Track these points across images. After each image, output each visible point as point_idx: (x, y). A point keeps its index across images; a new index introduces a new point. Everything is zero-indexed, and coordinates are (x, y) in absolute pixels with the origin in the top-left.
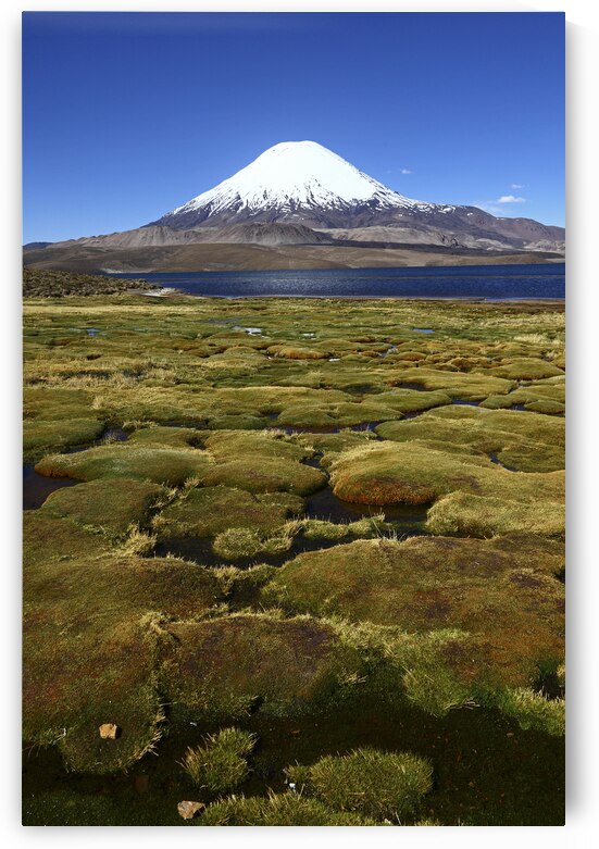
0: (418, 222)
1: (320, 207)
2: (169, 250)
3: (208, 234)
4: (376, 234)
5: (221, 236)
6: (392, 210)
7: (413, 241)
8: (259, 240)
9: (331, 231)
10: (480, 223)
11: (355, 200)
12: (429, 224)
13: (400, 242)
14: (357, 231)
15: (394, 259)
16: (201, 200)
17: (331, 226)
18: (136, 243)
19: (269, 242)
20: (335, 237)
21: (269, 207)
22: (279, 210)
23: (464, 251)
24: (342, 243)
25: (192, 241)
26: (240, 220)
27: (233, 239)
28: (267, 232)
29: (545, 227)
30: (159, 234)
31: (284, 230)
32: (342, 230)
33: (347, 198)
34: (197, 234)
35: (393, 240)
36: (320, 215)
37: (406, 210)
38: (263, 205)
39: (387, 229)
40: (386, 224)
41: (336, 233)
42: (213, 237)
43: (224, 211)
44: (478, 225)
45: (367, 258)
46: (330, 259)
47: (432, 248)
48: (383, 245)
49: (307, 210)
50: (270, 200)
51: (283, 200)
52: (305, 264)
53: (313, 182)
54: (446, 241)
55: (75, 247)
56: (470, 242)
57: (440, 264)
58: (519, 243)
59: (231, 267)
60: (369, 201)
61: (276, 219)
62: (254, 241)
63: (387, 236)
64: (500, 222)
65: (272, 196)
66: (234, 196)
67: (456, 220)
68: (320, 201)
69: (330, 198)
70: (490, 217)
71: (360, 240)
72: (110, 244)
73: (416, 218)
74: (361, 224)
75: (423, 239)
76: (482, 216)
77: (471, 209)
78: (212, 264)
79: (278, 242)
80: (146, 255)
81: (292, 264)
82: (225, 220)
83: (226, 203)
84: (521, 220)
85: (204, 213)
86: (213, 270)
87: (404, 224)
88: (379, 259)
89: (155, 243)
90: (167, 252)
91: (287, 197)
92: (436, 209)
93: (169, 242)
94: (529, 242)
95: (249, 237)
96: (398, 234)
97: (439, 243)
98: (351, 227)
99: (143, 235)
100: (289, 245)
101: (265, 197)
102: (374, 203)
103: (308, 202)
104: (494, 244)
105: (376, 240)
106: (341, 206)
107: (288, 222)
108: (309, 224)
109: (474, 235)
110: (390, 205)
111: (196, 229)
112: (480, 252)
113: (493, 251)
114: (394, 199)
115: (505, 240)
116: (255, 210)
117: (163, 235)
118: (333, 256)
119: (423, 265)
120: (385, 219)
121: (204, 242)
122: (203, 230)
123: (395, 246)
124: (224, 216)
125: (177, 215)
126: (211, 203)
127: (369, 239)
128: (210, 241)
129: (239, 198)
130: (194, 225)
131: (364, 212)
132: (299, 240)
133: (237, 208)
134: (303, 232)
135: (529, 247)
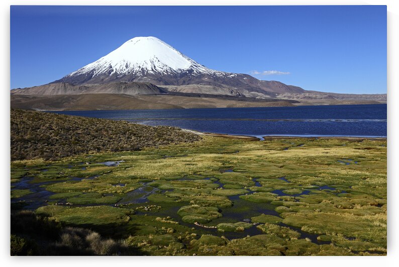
0: (216, 82)
1: (159, 73)
3: (92, 88)
4: (194, 89)
5: (102, 89)
6: (201, 75)
7: (215, 93)
8: (125, 92)
9: (167, 86)
11: (180, 69)
12: (223, 83)
13: (208, 93)
14: (183, 87)
15: (208, 104)
16: (89, 67)
17: (166, 84)
18: (49, 93)
19: (132, 92)
20: (170, 90)
21: (129, 73)
22: (135, 74)
23: (243, 99)
24: (174, 94)
25: (84, 92)
26: (112, 80)
27: (109, 91)
28: (130, 87)
29: (287, 86)
30: (63, 88)
31: (140, 86)
32: (173, 86)
33: (174, 68)
34: (86, 88)
35: (204, 92)
36: (159, 77)
37: (209, 76)
38: (125, 71)
39: (199, 86)
40: (198, 83)
41: (170, 88)
42: (97, 90)
43: (102, 74)
44: (250, 84)
45: (193, 103)
46: (171, 103)
47: (226, 97)
48: (199, 95)
49: (151, 75)
50: (129, 69)
51: (138, 69)
52: (158, 107)
53: (155, 59)
54: (233, 93)
56: (247, 94)
57: (235, 107)
58: (273, 94)
59: (113, 108)
60: (188, 70)
61: (133, 79)
62: (122, 92)
63: (200, 90)
64: (262, 83)
65: (131, 66)
66: (108, 66)
67: (237, 81)
68: (159, 70)
69: (165, 68)
71: (184, 92)
72: (31, 93)
73: (215, 80)
74: (184, 83)
75: (220, 92)
76: (252, 79)
77: (245, 75)
78: (102, 106)
79: (137, 92)
80: (59, 100)
81: (150, 106)
82: (103, 80)
83: (103, 70)
84: (273, 82)
85: (90, 76)
86: (102, 109)
87: (209, 83)
88: (200, 103)
89: (61, 92)
90: (73, 99)
91: (140, 67)
92: (226, 75)
94: (279, 94)
95: (119, 90)
96: (206, 89)
97: (230, 95)
98: (178, 85)
99: (53, 88)
100: (145, 95)
101: (127, 66)
102: (191, 71)
103: (153, 70)
104: (260, 95)
105: (194, 92)
106: (172, 72)
107: (141, 82)
108: (154, 83)
109: (248, 90)
110: (200, 73)
111: (86, 85)
112: (253, 99)
113: (260, 99)
114: (202, 70)
115: (266, 93)
116: (121, 74)
117: (66, 88)
118: (173, 101)
119: (225, 107)
120: (197, 80)
121: (91, 92)
122: (90, 85)
123: (206, 96)
124: (102, 77)
125: (73, 76)
126: (94, 70)
127: (190, 92)
128: (95, 92)
129: (111, 67)
130: (83, 82)
131: (185, 76)
132: (150, 92)
133: (110, 73)
134: (151, 87)
135: (279, 97)
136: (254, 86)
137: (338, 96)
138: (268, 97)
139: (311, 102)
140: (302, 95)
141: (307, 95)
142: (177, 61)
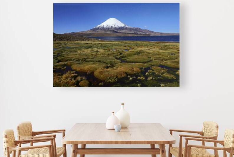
2: (93, 33)
4: (124, 31)
6: (127, 28)
7: (130, 32)
10: (140, 30)
12: (132, 30)
14: (122, 31)
15: (127, 35)
16: (98, 26)
17: (118, 30)
18: (88, 33)
19: (108, 32)
22: (110, 28)
23: (137, 34)
25: (97, 32)
26: (104, 29)
27: (103, 32)
29: (149, 31)
31: (111, 31)
33: (120, 26)
34: (97, 31)
36: (116, 28)
37: (129, 28)
40: (126, 30)
41: (118, 31)
42: (100, 32)
45: (123, 35)
47: (133, 34)
48: (125, 33)
52: (114, 36)
53: (115, 24)
54: (135, 33)
55: (79, 33)
56: (139, 33)
57: (134, 36)
58: (146, 33)
62: (106, 32)
64: (143, 30)
65: (109, 26)
66: (103, 26)
67: (136, 30)
69: (117, 26)
70: (141, 29)
72: (84, 33)
74: (122, 30)
75: (131, 32)
77: (138, 28)
78: (100, 36)
81: (112, 36)
83: (102, 27)
84: (146, 30)
85: (98, 28)
87: (129, 30)
88: (125, 35)
89: (91, 32)
91: (111, 26)
92: (133, 28)
93: (93, 32)
94: (147, 33)
95: (105, 32)
96: (128, 31)
97: (133, 33)
98: (121, 30)
99: (89, 31)
100: (111, 33)
102: (124, 27)
103: (114, 27)
104: (142, 33)
111: (97, 30)
112: (140, 34)
114: (127, 27)
115: (143, 32)
116: (106, 28)
117: (92, 32)
118: (118, 34)
119: (132, 36)
123: (127, 33)
124: (101, 29)
125: (94, 28)
131: (122, 28)
132: (113, 32)
133: (103, 27)
134: (114, 31)
135: (147, 34)
136: (140, 31)
137: (163, 33)
138: (144, 33)
139: (156, 35)
140: (153, 33)
141: (155, 33)
142: (120, 24)
